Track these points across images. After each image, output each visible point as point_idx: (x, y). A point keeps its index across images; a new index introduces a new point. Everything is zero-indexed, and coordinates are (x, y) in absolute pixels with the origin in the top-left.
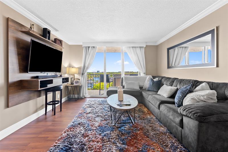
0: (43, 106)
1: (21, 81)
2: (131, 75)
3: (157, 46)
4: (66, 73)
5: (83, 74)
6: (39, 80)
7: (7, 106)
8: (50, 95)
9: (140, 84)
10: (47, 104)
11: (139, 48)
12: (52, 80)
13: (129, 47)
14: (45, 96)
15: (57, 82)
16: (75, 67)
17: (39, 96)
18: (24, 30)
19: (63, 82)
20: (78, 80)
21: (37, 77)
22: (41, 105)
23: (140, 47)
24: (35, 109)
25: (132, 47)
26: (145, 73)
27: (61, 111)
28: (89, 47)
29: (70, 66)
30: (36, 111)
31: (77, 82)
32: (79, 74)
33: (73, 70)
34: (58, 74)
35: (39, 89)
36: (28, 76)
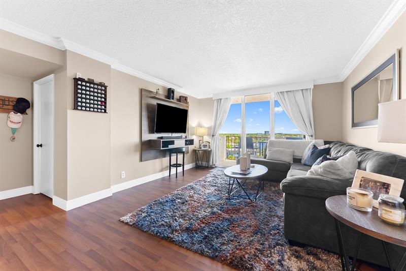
0: (167, 167)
1: (150, 141)
2: (287, 138)
3: (342, 82)
4: (194, 135)
5: (213, 136)
6: (162, 140)
7: (141, 160)
8: (174, 157)
9: (296, 154)
10: (170, 166)
11: (300, 91)
12: (174, 141)
13: (281, 92)
14: (169, 158)
15: (179, 143)
16: (204, 127)
17: (164, 156)
18: (152, 95)
19: (186, 144)
20: (208, 144)
21: (162, 138)
22: (166, 165)
23: (302, 90)
24: (161, 168)
25: (287, 92)
26: (312, 136)
27: (183, 175)
28: (221, 99)
29: (200, 126)
30: (162, 170)
31: (205, 146)
32: (208, 135)
33: (202, 131)
34: (183, 135)
35: (162, 149)
36: (155, 136)
